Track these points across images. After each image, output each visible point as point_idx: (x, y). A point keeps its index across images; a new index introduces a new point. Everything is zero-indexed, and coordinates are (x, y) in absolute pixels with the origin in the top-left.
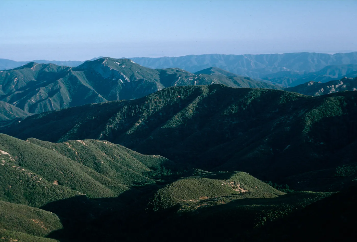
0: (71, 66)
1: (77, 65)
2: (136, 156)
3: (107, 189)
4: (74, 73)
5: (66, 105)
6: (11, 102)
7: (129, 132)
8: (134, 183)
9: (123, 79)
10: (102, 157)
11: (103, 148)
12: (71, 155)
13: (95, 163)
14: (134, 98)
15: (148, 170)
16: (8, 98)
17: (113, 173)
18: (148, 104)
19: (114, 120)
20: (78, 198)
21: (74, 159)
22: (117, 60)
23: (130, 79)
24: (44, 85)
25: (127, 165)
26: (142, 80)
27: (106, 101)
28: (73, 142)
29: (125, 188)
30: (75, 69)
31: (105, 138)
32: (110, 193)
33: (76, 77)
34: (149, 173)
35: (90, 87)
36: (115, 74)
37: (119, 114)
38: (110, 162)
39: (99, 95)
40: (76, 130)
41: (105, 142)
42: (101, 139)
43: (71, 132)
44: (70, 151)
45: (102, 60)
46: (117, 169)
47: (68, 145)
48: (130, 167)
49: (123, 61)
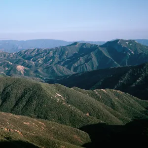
0: (99, 44)
1: (102, 44)
2: (137, 101)
3: (118, 120)
4: (100, 49)
5: (95, 68)
6: (63, 65)
7: (133, 86)
8: (135, 117)
9: (130, 52)
10: (116, 100)
11: (117, 95)
12: (97, 98)
13: (112, 104)
14: (137, 65)
15: (144, 109)
16: (62, 63)
17: (122, 110)
18: (145, 69)
19: (124, 77)
20: (101, 124)
21: (99, 101)
22: (127, 41)
23: (135, 52)
24: (83, 56)
25: (131, 106)
26: (142, 53)
27: (119, 66)
28: (99, 90)
29: (130, 120)
30: (101, 46)
31: (118, 89)
32: (120, 123)
33: (101, 51)
34: (145, 112)
35: (110, 57)
36: (125, 50)
37: (127, 74)
38: (121, 104)
39: (115, 62)
40: (100, 83)
41: (118, 91)
42: (116, 89)
43: (97, 84)
44: (96, 95)
45: (117, 41)
46: (125, 108)
47: (96, 92)
48: (133, 107)
49: (130, 42)
